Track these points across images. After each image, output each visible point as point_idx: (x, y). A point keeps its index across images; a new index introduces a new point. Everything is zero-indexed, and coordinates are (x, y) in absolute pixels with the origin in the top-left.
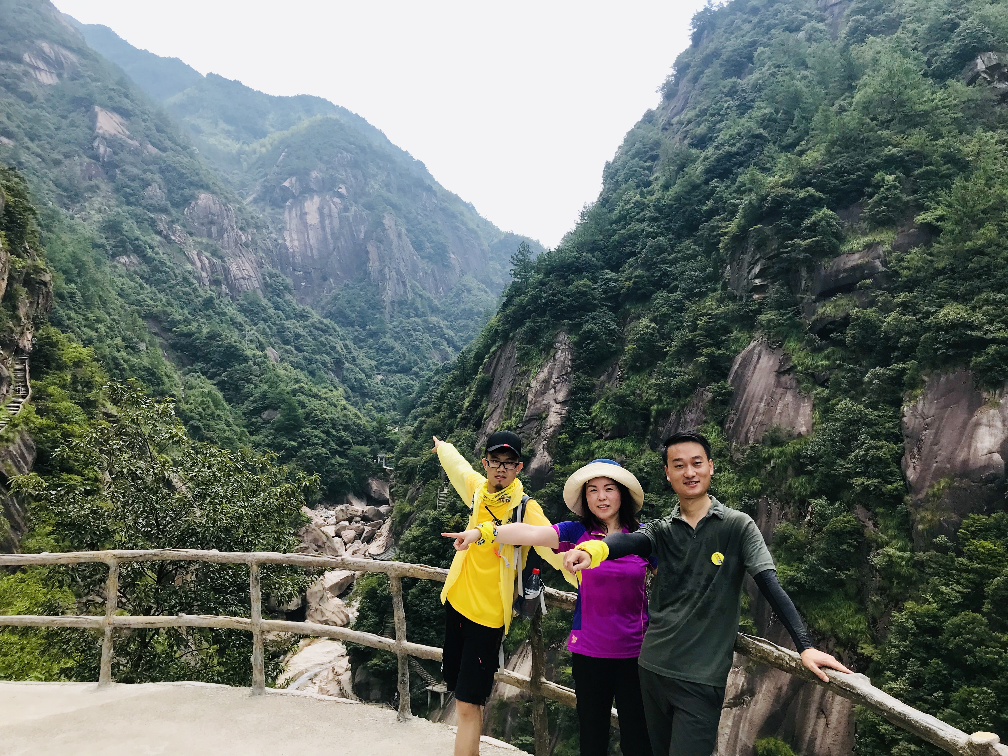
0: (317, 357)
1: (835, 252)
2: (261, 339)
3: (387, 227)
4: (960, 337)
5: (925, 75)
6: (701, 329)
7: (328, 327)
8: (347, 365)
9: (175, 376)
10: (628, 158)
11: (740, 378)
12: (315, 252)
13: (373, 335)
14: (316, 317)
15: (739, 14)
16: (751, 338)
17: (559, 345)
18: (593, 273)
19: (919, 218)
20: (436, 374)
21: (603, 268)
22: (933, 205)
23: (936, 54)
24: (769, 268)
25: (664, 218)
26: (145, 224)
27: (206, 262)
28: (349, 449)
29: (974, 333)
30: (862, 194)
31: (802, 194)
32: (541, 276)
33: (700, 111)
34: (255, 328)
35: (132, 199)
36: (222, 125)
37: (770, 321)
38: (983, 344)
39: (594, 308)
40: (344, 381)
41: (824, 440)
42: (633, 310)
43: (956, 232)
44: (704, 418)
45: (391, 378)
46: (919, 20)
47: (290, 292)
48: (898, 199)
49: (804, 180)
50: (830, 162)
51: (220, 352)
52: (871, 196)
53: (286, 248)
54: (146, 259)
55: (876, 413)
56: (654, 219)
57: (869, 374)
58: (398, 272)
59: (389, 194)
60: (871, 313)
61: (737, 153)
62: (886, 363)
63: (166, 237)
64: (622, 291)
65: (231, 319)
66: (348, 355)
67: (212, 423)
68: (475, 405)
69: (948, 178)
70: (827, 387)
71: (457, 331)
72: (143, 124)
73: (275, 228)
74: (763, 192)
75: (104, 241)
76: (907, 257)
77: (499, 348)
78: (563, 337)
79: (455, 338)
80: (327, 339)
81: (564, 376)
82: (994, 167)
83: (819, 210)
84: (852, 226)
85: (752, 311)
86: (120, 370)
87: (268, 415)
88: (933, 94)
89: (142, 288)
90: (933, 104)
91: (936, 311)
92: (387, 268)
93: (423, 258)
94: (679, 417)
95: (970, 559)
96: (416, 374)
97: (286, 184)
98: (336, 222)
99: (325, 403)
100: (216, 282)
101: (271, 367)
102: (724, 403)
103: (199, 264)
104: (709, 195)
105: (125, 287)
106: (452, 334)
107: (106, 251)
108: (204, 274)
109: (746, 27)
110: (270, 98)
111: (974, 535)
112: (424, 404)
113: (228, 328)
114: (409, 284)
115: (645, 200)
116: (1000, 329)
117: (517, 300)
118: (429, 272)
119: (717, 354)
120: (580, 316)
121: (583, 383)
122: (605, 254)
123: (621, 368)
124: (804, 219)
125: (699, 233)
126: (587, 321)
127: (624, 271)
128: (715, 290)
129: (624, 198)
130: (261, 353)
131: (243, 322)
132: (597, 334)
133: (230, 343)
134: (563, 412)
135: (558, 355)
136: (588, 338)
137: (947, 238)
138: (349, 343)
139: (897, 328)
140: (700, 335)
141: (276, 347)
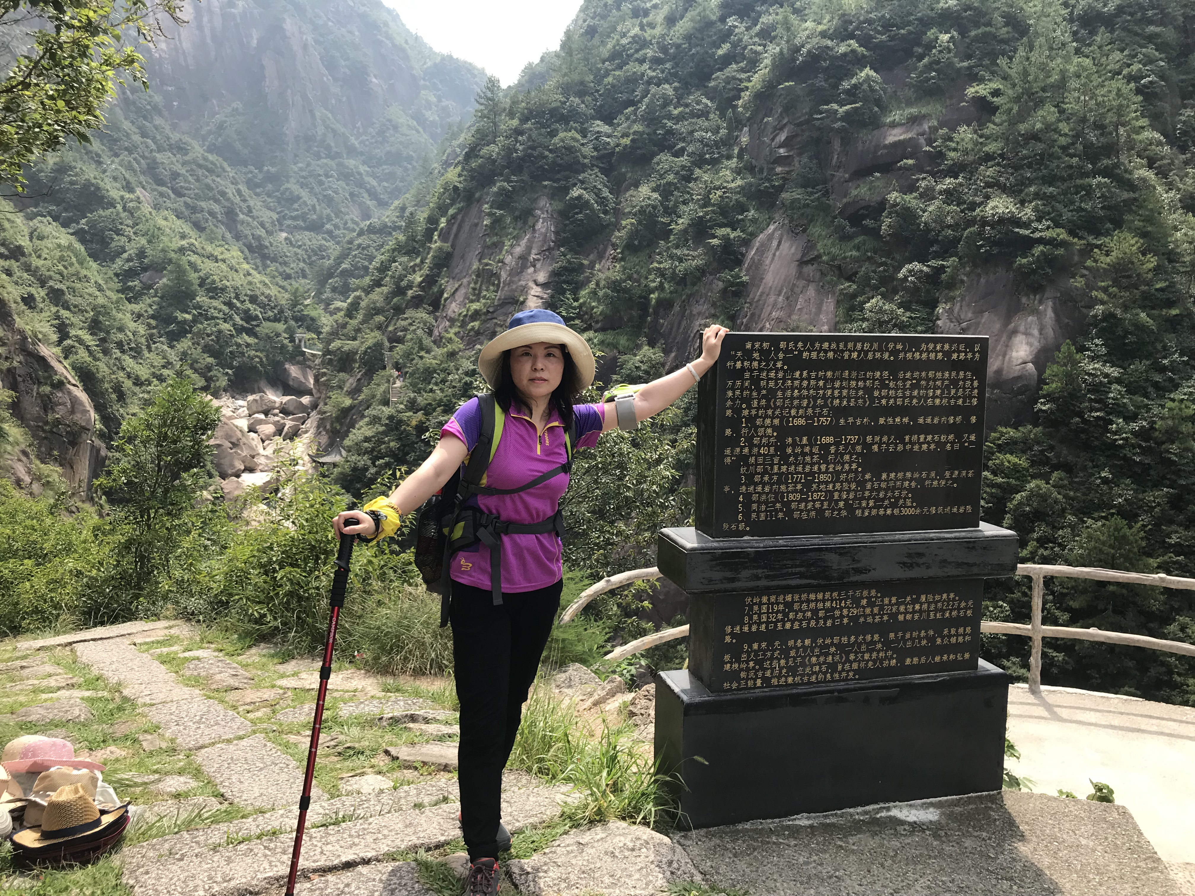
0: (203, 204)
1: (875, 124)
2: (127, 176)
3: (288, 34)
4: (1006, 234)
6: (714, 205)
7: (215, 165)
8: (241, 216)
11: (756, 267)
12: (190, 61)
13: (271, 178)
14: (197, 150)
16: (771, 219)
17: (538, 212)
18: (582, 123)
19: (972, 90)
20: (359, 235)
21: (594, 118)
22: (987, 76)
24: (797, 135)
25: (669, 60)
28: (258, 326)
29: (1023, 232)
30: (909, 53)
31: (842, 49)
32: (515, 122)
34: (117, 160)
37: (794, 201)
38: (1029, 243)
39: (584, 168)
40: (238, 237)
42: (629, 175)
43: (1014, 111)
44: (713, 312)
45: (298, 237)
47: (160, 114)
48: (950, 65)
49: (846, 30)
50: (877, 10)
51: (75, 190)
52: (921, 58)
55: (908, 314)
56: (656, 61)
57: (904, 270)
58: (305, 98)
60: (911, 200)
62: (923, 260)
64: (617, 149)
65: (84, 147)
66: (242, 204)
67: (78, 285)
68: (430, 281)
69: (1009, 44)
70: (854, 282)
71: (380, 180)
74: (797, 41)
76: (956, 136)
77: (460, 210)
78: (543, 202)
79: (379, 189)
80: (214, 181)
81: (547, 253)
82: (1055, 35)
83: (861, 71)
84: (895, 92)
85: (774, 187)
87: (150, 278)
91: (982, 203)
92: (289, 91)
93: (334, 79)
94: (683, 308)
95: (995, 473)
96: (330, 233)
98: (218, 21)
99: (224, 266)
101: (148, 216)
102: (737, 294)
104: (725, 37)
106: (374, 183)
111: (1001, 448)
112: (347, 273)
113: (81, 159)
114: (318, 114)
115: (646, 35)
116: (1048, 228)
117: (484, 151)
118: (344, 99)
119: (732, 236)
120: (567, 178)
121: (569, 261)
122: (596, 100)
123: (615, 246)
124: (841, 79)
125: (712, 84)
126: (575, 185)
127: (619, 125)
128: (729, 157)
129: (619, 28)
130: (132, 196)
131: (100, 152)
132: (587, 202)
133: (87, 180)
134: (545, 296)
135: (539, 226)
136: (575, 206)
137: (1004, 117)
138: (243, 188)
139: (939, 219)
140: (713, 212)
141: (148, 187)
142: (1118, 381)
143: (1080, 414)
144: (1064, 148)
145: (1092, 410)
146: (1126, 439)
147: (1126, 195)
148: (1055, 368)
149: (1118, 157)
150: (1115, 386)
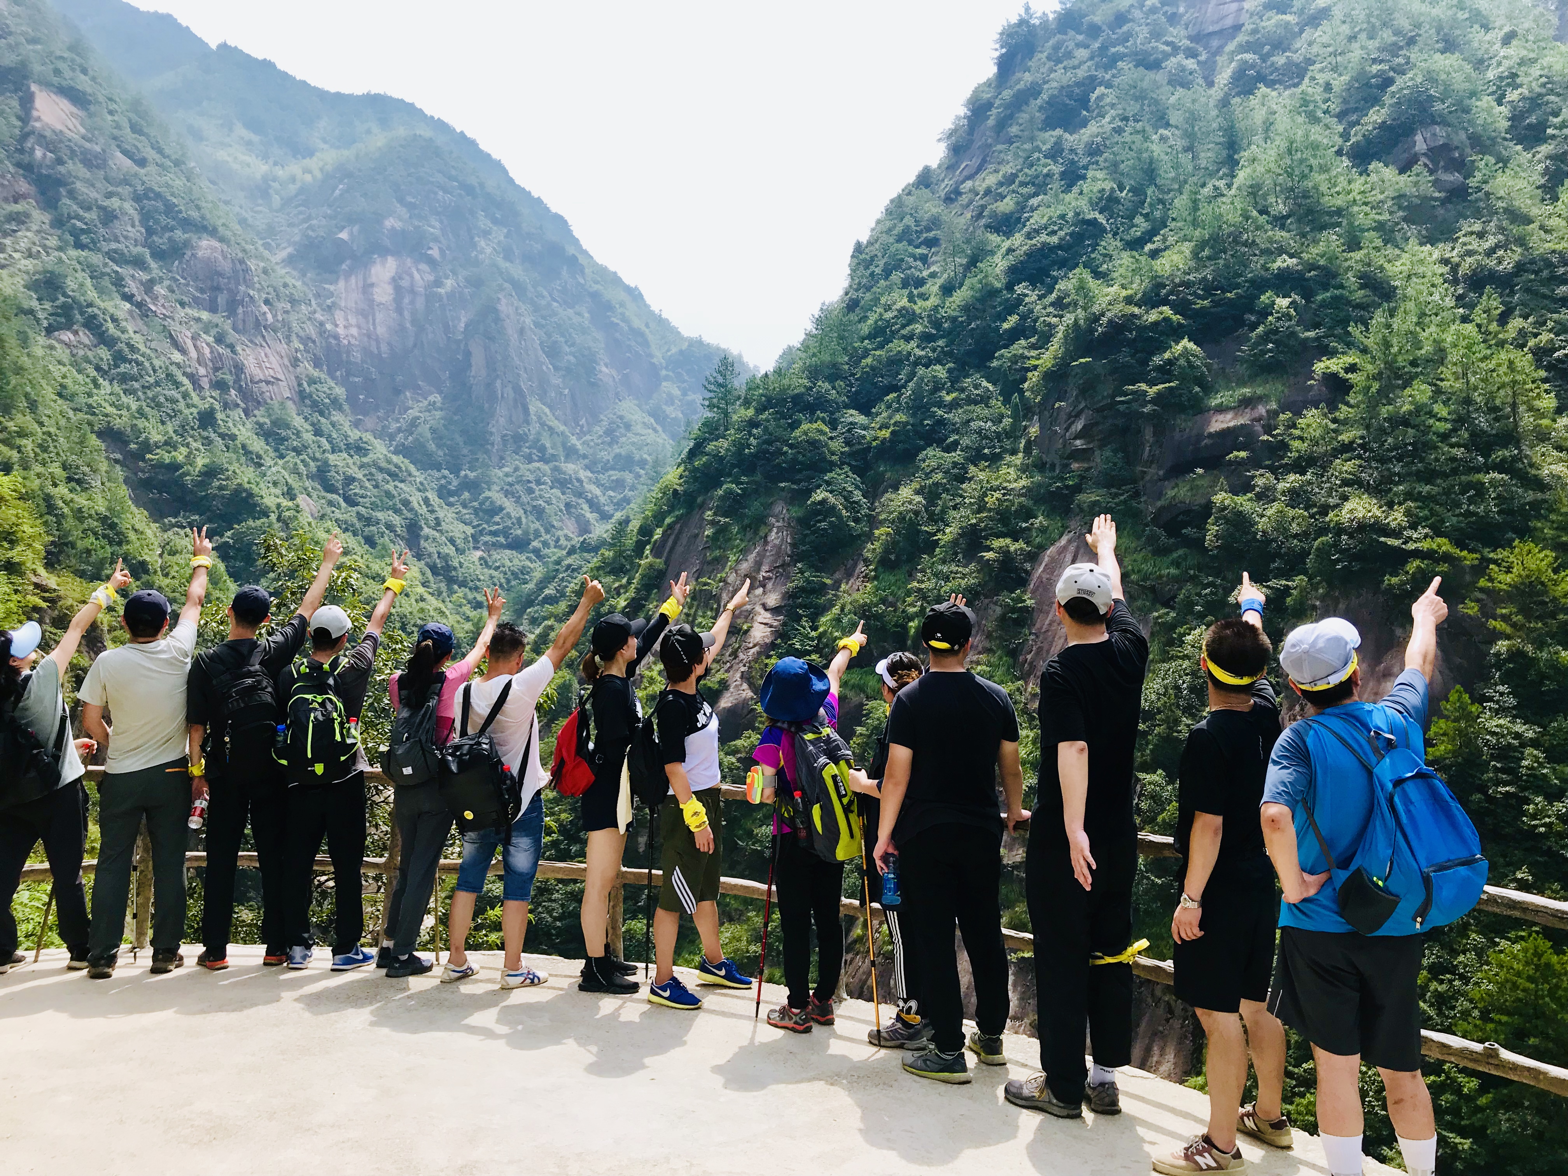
0: (380, 515)
1: (1196, 407)
2: (290, 481)
3: (502, 316)
4: (1369, 544)
5: (1339, 153)
6: (990, 510)
7: (399, 468)
8: (427, 530)
9: (149, 533)
10: (891, 240)
11: (1045, 588)
12: (384, 348)
13: (473, 486)
14: (380, 451)
15: (1072, 33)
16: (1064, 529)
17: (773, 520)
18: (832, 413)
19: (1322, 365)
20: (569, 554)
21: (847, 407)
22: (1340, 347)
23: (1358, 123)
24: (1097, 424)
25: (942, 337)
26: (106, 282)
27: (207, 351)
29: (1391, 542)
30: (1240, 322)
31: (1153, 316)
32: (751, 412)
33: (1004, 176)
34: (281, 462)
35: (84, 239)
36: (241, 131)
37: (1094, 504)
38: (1401, 557)
39: (831, 466)
40: (419, 556)
41: (1166, 687)
42: (888, 475)
43: (1373, 390)
44: (988, 645)
45: (496, 556)
46: (1335, 69)
47: (340, 409)
48: (1293, 334)
49: (1158, 295)
50: (1197, 270)
51: (223, 496)
52: (1254, 327)
53: (336, 337)
54: (103, 339)
56: (926, 338)
58: (517, 390)
59: (508, 264)
60: (1244, 503)
61: (1059, 247)
62: (1261, 577)
63: (140, 305)
64: (874, 444)
65: (244, 447)
66: (428, 515)
69: (1364, 309)
70: (1173, 608)
71: (605, 488)
72: (109, 118)
73: (319, 305)
74: (1096, 309)
75: (35, 304)
76: (1302, 422)
77: (679, 519)
78: (779, 507)
79: (602, 500)
80: (396, 487)
81: (781, 570)
82: (1430, 299)
83: (1177, 343)
84: (1222, 368)
85: (1067, 487)
86: (56, 515)
88: (1350, 182)
89: (97, 386)
90: (1351, 197)
91: (1337, 505)
92: (499, 382)
93: (556, 368)
96: (536, 552)
97: (344, 235)
98: (420, 303)
100: (220, 385)
101: (306, 527)
102: (1020, 623)
103: (193, 354)
104: (1012, 307)
105: (68, 382)
106: (598, 492)
107: (38, 320)
108: (202, 371)
109: (1082, 54)
110: (322, 95)
112: (551, 600)
113: (238, 460)
114: (532, 409)
115: (916, 307)
116: (1426, 536)
117: (710, 447)
118: (566, 391)
119: (1012, 549)
120: (809, 479)
121: (807, 581)
122: (851, 385)
123: (867, 562)
124: (1154, 354)
125: (995, 364)
126: (819, 487)
127: (878, 414)
128: (1014, 452)
129: (883, 300)
130: (290, 504)
131: (261, 452)
132: (833, 507)
133: (240, 485)
134: (775, 624)
135: (773, 536)
136: (819, 513)
137: (1360, 398)
138: (432, 496)
139: (1281, 526)
140: (990, 518)
141: (314, 494)
142: (1535, 743)
143: (1483, 789)
144: (1444, 437)
145: (1498, 783)
146: (1549, 826)
147: (1530, 496)
148: (1442, 723)
149: (1518, 447)
150: (1528, 751)
